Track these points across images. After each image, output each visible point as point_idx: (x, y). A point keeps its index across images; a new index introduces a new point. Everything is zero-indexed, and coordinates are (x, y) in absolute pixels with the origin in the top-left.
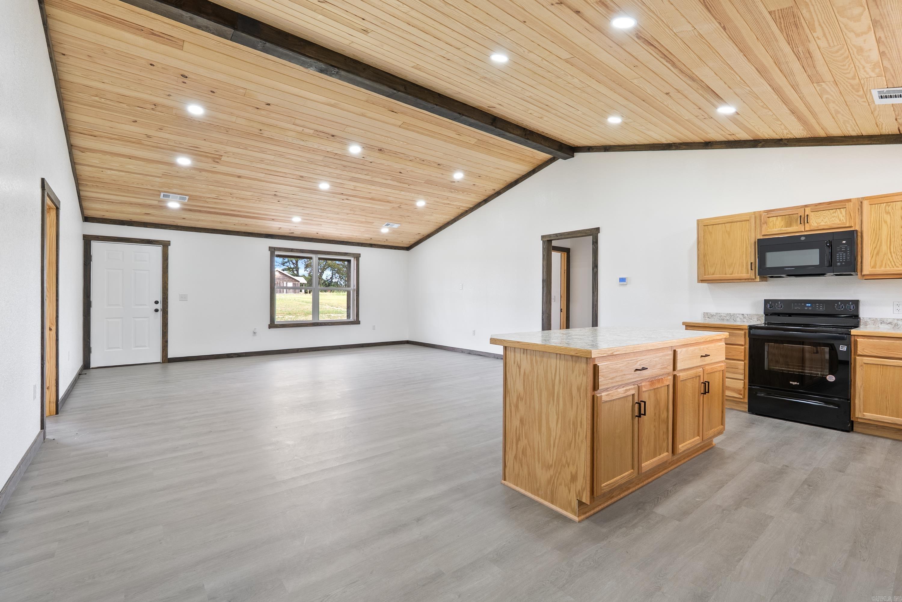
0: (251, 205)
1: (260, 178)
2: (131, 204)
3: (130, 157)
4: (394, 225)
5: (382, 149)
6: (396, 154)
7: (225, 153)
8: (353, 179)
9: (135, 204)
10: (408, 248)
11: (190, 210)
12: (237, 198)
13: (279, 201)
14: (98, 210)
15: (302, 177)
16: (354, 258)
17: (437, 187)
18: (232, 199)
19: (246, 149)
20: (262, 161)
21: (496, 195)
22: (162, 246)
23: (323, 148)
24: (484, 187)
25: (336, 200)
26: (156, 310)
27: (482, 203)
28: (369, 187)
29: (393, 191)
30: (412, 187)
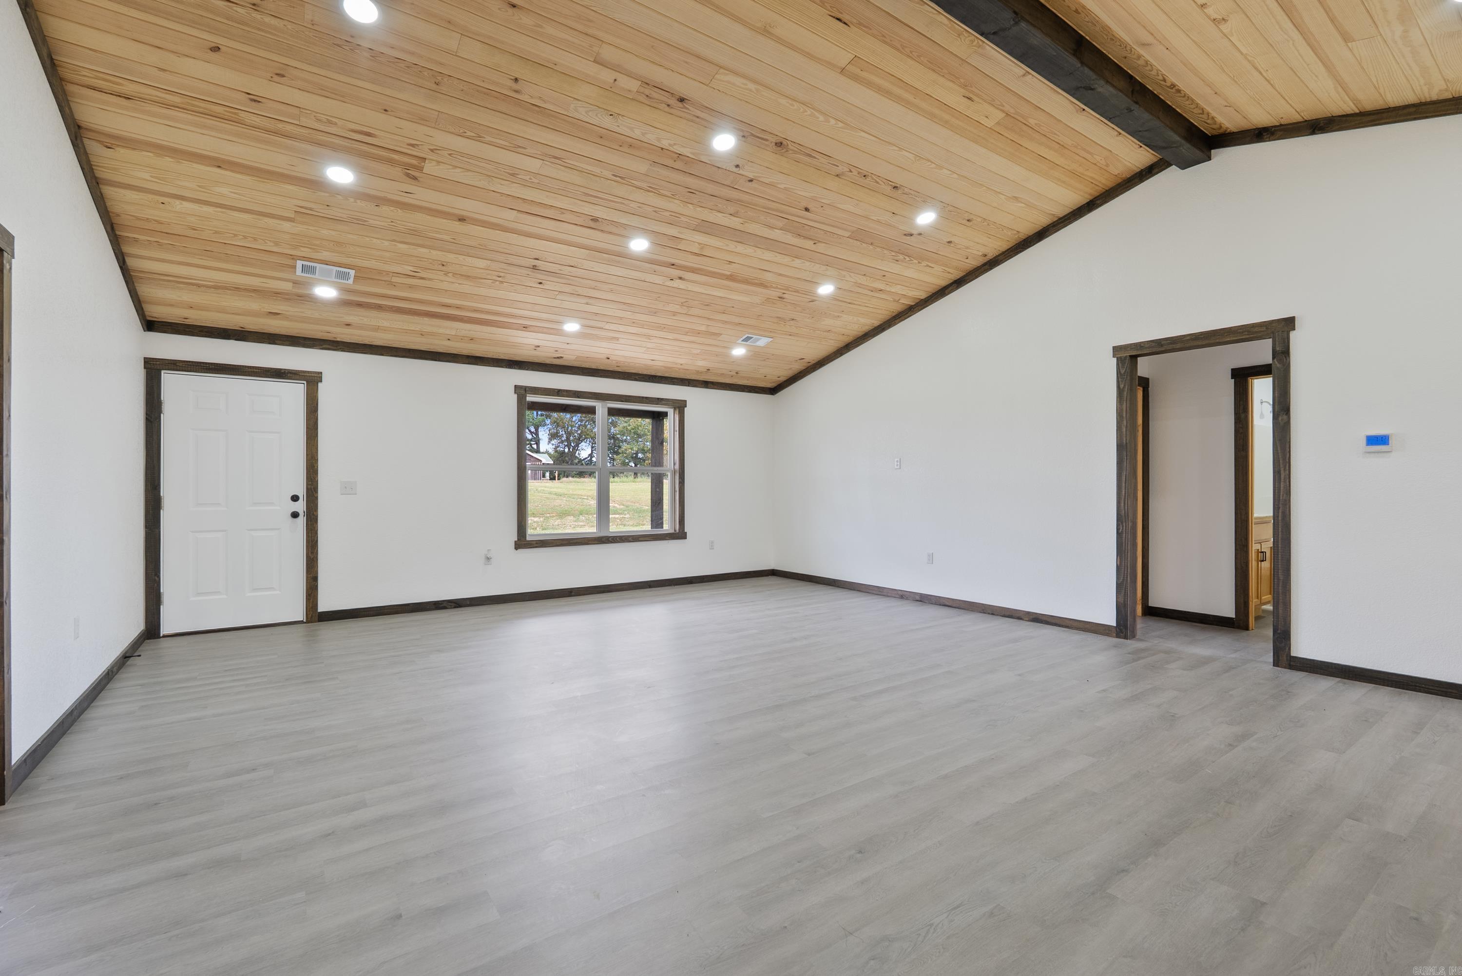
0: (483, 291)
1: (506, 224)
2: (237, 289)
3: (220, 163)
4: (758, 340)
5: (784, 142)
6: (810, 156)
7: (432, 150)
8: (705, 227)
9: (245, 289)
10: (773, 391)
11: (360, 305)
12: (454, 274)
13: (540, 283)
14: (172, 305)
15: (595, 220)
16: (675, 409)
17: (871, 247)
18: (443, 278)
19: (478, 138)
20: (513, 175)
21: (986, 267)
22: (305, 382)
23: (651, 137)
24: (967, 248)
25: (658, 280)
26: (295, 515)
27: (950, 288)
28: (732, 246)
29: (779, 258)
30: (821, 247)
